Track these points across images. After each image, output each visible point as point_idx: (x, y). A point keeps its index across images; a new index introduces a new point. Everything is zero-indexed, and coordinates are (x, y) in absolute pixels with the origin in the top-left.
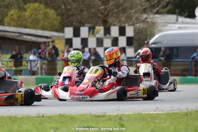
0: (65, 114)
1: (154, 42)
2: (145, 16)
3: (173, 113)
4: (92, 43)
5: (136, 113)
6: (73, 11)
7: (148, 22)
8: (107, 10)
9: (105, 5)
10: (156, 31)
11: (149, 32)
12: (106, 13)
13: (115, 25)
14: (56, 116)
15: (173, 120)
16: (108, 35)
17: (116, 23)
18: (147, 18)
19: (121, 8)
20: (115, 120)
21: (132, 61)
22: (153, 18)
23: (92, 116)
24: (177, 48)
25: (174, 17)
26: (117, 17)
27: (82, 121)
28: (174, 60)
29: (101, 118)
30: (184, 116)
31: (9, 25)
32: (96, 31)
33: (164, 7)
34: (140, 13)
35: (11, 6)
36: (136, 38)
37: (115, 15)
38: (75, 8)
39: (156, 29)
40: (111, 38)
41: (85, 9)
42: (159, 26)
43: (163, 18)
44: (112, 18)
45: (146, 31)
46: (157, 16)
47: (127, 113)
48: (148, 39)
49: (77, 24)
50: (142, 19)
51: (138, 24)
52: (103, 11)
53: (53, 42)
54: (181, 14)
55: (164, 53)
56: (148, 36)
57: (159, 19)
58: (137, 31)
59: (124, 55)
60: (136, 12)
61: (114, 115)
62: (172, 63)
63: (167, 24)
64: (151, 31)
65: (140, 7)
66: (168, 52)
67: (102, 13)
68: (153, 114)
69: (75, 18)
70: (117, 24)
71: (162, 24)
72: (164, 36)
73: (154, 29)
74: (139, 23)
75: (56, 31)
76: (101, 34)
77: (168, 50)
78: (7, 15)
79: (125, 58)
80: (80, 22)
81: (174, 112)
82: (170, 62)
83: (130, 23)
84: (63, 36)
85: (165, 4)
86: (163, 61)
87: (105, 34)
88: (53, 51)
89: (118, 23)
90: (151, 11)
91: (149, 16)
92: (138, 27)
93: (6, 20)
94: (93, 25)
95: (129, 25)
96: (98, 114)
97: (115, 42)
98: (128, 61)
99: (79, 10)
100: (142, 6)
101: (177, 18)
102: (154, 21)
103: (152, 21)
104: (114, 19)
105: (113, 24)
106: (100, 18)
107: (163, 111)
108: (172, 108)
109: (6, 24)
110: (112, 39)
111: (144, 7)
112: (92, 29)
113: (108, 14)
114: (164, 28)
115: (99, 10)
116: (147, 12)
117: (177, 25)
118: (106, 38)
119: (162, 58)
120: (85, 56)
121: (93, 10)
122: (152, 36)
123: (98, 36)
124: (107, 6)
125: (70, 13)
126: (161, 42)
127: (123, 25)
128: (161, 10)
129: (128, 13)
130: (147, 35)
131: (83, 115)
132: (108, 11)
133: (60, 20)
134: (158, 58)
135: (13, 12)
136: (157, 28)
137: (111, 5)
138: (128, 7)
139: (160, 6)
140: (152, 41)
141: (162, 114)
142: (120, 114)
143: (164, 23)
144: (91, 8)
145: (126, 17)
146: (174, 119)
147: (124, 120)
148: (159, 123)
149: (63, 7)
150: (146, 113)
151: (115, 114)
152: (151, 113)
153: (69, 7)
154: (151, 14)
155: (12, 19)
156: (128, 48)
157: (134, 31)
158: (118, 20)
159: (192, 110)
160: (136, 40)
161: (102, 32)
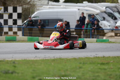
1: (34, 16)
3: (46, 59)
5: (23, 59)
7: (31, 4)
10: (35, 10)
11: (31, 10)
13: (10, 6)
16: (6, 12)
18: (30, 2)
20: (11, 63)
21: (21, 28)
24: (48, 20)
28: (46, 27)
29: (2, 62)
30: (52, 61)
36: (23, 14)
39: (35, 9)
42: (37, 7)
44: (9, 2)
45: (29, 10)
47: (18, 59)
50: (27, 2)
51: (25, 6)
56: (30, 13)
57: (38, 2)
58: (24, 9)
62: (45, 29)
63: (42, 5)
70: (12, 5)
72: (40, 13)
73: (34, 8)
74: (25, 5)
76: (2, 11)
81: (47, 59)
82: (44, 28)
83: (20, 5)
92: (25, 7)
95: (19, 6)
97: (10, 16)
98: (18, 28)
101: (48, 2)
102: (34, 4)
103: (33, 3)
104: (10, 2)
106: (1, 1)
107: (39, 58)
108: (45, 57)
110: (9, 14)
114: (40, 8)
117: (48, 6)
122: (33, 12)
126: (38, 17)
127: (15, 6)
130: (30, 12)
136: (36, 8)
140: (33, 16)
141: (39, 60)
142: (13, 59)
143: (40, 5)
145: (17, 1)
146: (46, 63)
147: (16, 64)
150: (29, 59)
151: (11, 60)
152: (32, 59)
156: (18, 20)
157: (22, 9)
158: (12, 3)
159: (57, 58)
160: (23, 15)
161: (3, 10)
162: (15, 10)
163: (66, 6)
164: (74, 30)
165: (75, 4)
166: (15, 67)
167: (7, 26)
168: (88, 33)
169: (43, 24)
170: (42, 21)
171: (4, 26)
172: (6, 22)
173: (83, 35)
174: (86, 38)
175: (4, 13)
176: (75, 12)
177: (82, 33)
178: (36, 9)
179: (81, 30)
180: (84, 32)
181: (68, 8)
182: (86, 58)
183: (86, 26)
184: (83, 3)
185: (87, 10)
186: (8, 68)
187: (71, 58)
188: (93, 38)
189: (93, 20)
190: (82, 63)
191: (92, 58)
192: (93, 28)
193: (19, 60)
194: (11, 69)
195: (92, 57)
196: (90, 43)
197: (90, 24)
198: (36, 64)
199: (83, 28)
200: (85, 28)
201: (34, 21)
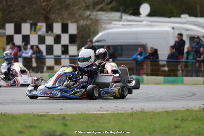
0: (6, 113)
2: (88, 13)
3: (118, 113)
4: (34, 40)
5: (80, 113)
6: (14, 7)
7: (91, 19)
8: (50, 6)
9: (47, 1)
11: (92, 30)
12: (49, 9)
13: (57, 22)
15: (117, 121)
16: (50, 32)
18: (90, 15)
19: (63, 5)
20: (58, 120)
21: (75, 59)
22: (97, 15)
23: (34, 115)
24: (122, 46)
25: (118, 15)
26: (60, 14)
27: (25, 120)
28: (118, 58)
29: (43, 118)
30: (128, 116)
32: (37, 27)
33: (108, 4)
34: (83, 10)
36: (79, 36)
37: (57, 11)
39: (100, 27)
41: (26, 5)
43: (106, 15)
44: (54, 15)
45: (89, 28)
46: (100, 13)
48: (91, 37)
49: (18, 20)
50: (86, 16)
51: (82, 22)
52: (45, 7)
54: (125, 11)
56: (91, 34)
57: (103, 16)
58: (80, 28)
60: (79, 9)
61: (57, 115)
63: (110, 21)
64: (95, 29)
65: (83, 3)
67: (44, 9)
68: (97, 114)
69: (16, 14)
70: (59, 21)
72: (108, 34)
73: (98, 26)
74: (83, 20)
76: (43, 31)
80: (22, 19)
81: (119, 112)
83: (73, 20)
84: (4, 33)
85: (108, 1)
87: (47, 31)
90: (94, 8)
91: (92, 13)
92: (81, 24)
94: (34, 22)
95: (72, 22)
96: (41, 113)
97: (57, 39)
98: (70, 59)
99: (20, 6)
100: (85, 3)
101: (121, 15)
102: (97, 18)
103: (95, 18)
104: (57, 16)
105: (56, 20)
106: (42, 14)
107: (107, 111)
108: (117, 108)
110: (54, 36)
111: (88, 4)
112: (34, 26)
113: (50, 10)
114: (108, 26)
115: (41, 6)
117: (122, 23)
118: (49, 35)
121: (35, 6)
122: (96, 33)
123: (40, 33)
124: (49, 3)
125: (11, 9)
126: (104, 40)
127: (65, 22)
128: (106, 7)
129: (71, 10)
130: (90, 32)
131: (25, 115)
132: (51, 8)
136: (101, 25)
137: (54, 2)
138: (71, 4)
139: (104, 3)
140: (95, 39)
141: (106, 114)
142: (63, 113)
143: (108, 20)
144: (33, 4)
145: (69, 14)
146: (119, 119)
148: (103, 123)
149: (4, 3)
150: (90, 113)
151: (58, 113)
152: (95, 112)
153: (9, 3)
154: (95, 11)
156: (71, 46)
157: (78, 28)
158: (60, 17)
159: (137, 110)
160: (79, 38)
161: (44, 29)
162: (65, 29)
163: (151, 22)
164: (165, 63)
165: (167, 19)
166: (66, 125)
167: (52, 56)
168: (190, 68)
169: (113, 52)
170: (111, 48)
171: (47, 56)
172: (50, 49)
173: (180, 71)
174: (186, 76)
175: (47, 34)
176: (168, 32)
177: (179, 68)
179: (178, 63)
180: (183, 66)
181: (155, 25)
182: (187, 110)
183: (185, 55)
184: (180, 17)
185: (187, 30)
186: (54, 128)
187: (161, 110)
188: (198, 76)
189: (197, 47)
190: (180, 119)
191: (196, 111)
192: (199, 60)
193: (73, 114)
194: (59, 129)
195: (197, 108)
196: (193, 86)
197: (192, 53)
198: (101, 121)
199: (180, 60)
200: (184, 59)
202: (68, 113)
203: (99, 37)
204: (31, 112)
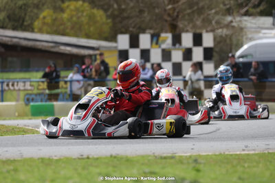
0: (118, 155)
2: (229, 18)
3: (269, 153)
5: (217, 153)
6: (129, 12)
7: (233, 27)
8: (177, 10)
9: (174, 3)
10: (244, 40)
11: (234, 41)
12: (176, 14)
13: (187, 31)
14: (106, 157)
15: (268, 163)
16: (177, 46)
17: (189, 28)
18: (232, 22)
19: (196, 8)
20: (188, 163)
21: (212, 81)
22: (240, 21)
23: (156, 157)
24: (274, 63)
26: (191, 20)
27: (143, 164)
28: (270, 79)
29: (168, 160)
31: (41, 31)
32: (161, 39)
33: (255, 7)
34: (222, 15)
35: (43, 5)
36: (217, 49)
37: (187, 17)
38: (132, 8)
39: (245, 37)
40: (181, 49)
41: (146, 9)
42: (248, 33)
43: (254, 21)
44: (183, 22)
45: (231, 39)
46: (246, 18)
47: (204, 154)
48: (233, 50)
49: (134, 30)
50: (226, 22)
51: (220, 30)
52: (171, 12)
53: (101, 55)
55: (256, 69)
56: (233, 47)
57: (249, 22)
58: (218, 39)
59: (200, 72)
60: (217, 13)
61: (186, 156)
62: (267, 84)
63: (258, 30)
64: (238, 40)
65: (221, 6)
66: (261, 68)
68: (240, 154)
69: (131, 21)
70: (190, 30)
71: (253, 30)
72: (256, 46)
73: (242, 36)
74: (221, 28)
75: (106, 39)
76: (168, 44)
77: (261, 66)
78: (38, 18)
79: (202, 77)
80: (140, 28)
81: (270, 151)
82: (265, 82)
83: (209, 29)
84: (116, 47)
85: (256, 3)
86: (255, 81)
87: (174, 44)
88: (102, 68)
89: (192, 28)
90: (238, 12)
91: (235, 19)
92: (220, 34)
93: (37, 24)
94: (157, 31)
95: (207, 31)
96: (165, 155)
97: (188, 55)
98: (205, 81)
99: (137, 10)
100: (225, 5)
101: (274, 21)
102: (241, 26)
103: (238, 25)
105: (185, 29)
106: (166, 21)
107: (254, 150)
108: (268, 147)
109: (36, 30)
110: (184, 50)
111: (228, 6)
112: (155, 37)
114: (256, 36)
115: (165, 10)
116: (233, 13)
118: (175, 49)
119: (253, 77)
120: (146, 74)
121: (157, 11)
122: (240, 46)
123: (164, 46)
124: (176, 5)
125: (125, 15)
126: (251, 55)
127: (198, 31)
128: (252, 10)
129: (206, 15)
130: (231, 45)
131: (143, 156)
132: (178, 13)
133: (111, 24)
134: (247, 77)
135: (46, 13)
136: (246, 35)
137: (182, 4)
138: (206, 7)
139: (250, 5)
140: (238, 53)
141: (253, 154)
142: (195, 154)
143: (255, 28)
144: (154, 8)
145: (203, 20)
146: (271, 162)
147: (200, 163)
148: (249, 167)
149: (115, 6)
150: (231, 153)
151: (189, 154)
152: (238, 153)
153: (123, 7)
154: (238, 16)
155: (44, 24)
156: (206, 63)
157: (215, 39)
158: (191, 25)
160: (216, 52)
161: (169, 41)
162: (198, 40)
166: (198, 171)
167: (181, 78)
171: (174, 77)
172: (177, 69)
175: (173, 47)
178: (247, 39)
186: (182, 174)
193: (208, 155)
194: (190, 175)
198: (246, 165)
201: (241, 65)
202: (201, 154)
203: (244, 51)
204: (151, 153)
